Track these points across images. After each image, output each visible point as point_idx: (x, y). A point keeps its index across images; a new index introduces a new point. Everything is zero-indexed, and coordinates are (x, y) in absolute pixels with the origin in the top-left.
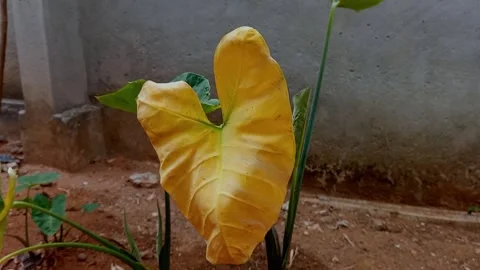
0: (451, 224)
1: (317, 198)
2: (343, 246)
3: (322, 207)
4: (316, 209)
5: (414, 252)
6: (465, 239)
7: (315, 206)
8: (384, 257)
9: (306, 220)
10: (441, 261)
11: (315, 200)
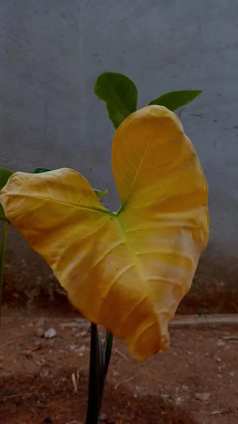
0: (186, 327)
1: (74, 321)
2: (117, 360)
3: (81, 330)
4: (77, 332)
5: (175, 354)
6: (201, 337)
7: (74, 329)
8: (154, 362)
9: (71, 344)
10: (197, 356)
11: (73, 324)
